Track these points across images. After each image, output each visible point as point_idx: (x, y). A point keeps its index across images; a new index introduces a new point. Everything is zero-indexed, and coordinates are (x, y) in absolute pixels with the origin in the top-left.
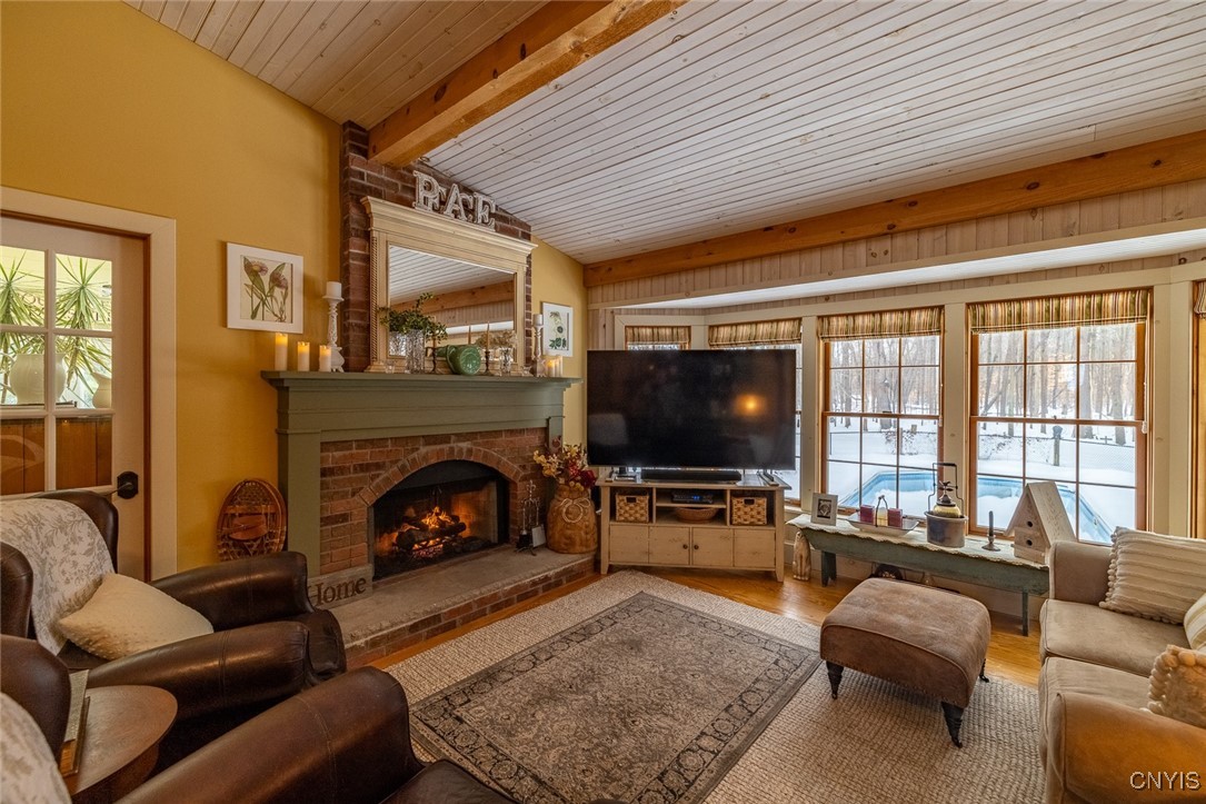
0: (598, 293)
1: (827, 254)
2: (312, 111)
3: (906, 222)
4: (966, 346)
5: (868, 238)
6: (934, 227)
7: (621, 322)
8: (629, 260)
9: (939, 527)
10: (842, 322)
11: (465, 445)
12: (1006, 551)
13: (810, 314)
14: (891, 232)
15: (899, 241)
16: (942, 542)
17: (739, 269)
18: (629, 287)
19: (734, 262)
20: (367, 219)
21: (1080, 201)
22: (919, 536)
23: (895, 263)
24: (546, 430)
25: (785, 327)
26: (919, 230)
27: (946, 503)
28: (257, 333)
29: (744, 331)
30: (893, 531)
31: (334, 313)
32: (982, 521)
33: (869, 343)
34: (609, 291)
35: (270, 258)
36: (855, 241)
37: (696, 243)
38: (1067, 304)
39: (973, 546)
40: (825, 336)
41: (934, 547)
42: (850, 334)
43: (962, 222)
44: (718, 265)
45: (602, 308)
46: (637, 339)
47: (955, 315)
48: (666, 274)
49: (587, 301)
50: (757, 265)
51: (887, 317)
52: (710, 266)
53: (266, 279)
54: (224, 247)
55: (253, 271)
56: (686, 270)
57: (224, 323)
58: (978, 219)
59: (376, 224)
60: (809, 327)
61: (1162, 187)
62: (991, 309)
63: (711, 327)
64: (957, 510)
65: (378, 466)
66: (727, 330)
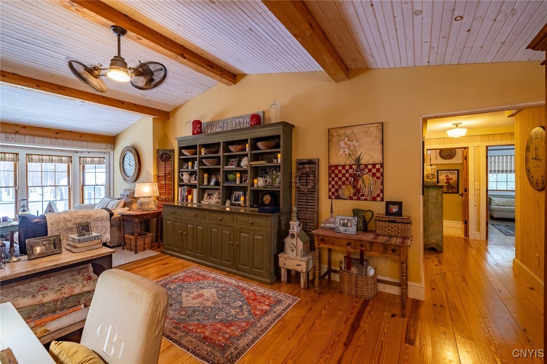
3: (22, 132)
4: (24, 166)
5: (6, 133)
14: (16, 132)
23: (15, 141)
27: (24, 211)
36: (2, 132)
61: (80, 141)
62: (34, 156)
64: (27, 212)
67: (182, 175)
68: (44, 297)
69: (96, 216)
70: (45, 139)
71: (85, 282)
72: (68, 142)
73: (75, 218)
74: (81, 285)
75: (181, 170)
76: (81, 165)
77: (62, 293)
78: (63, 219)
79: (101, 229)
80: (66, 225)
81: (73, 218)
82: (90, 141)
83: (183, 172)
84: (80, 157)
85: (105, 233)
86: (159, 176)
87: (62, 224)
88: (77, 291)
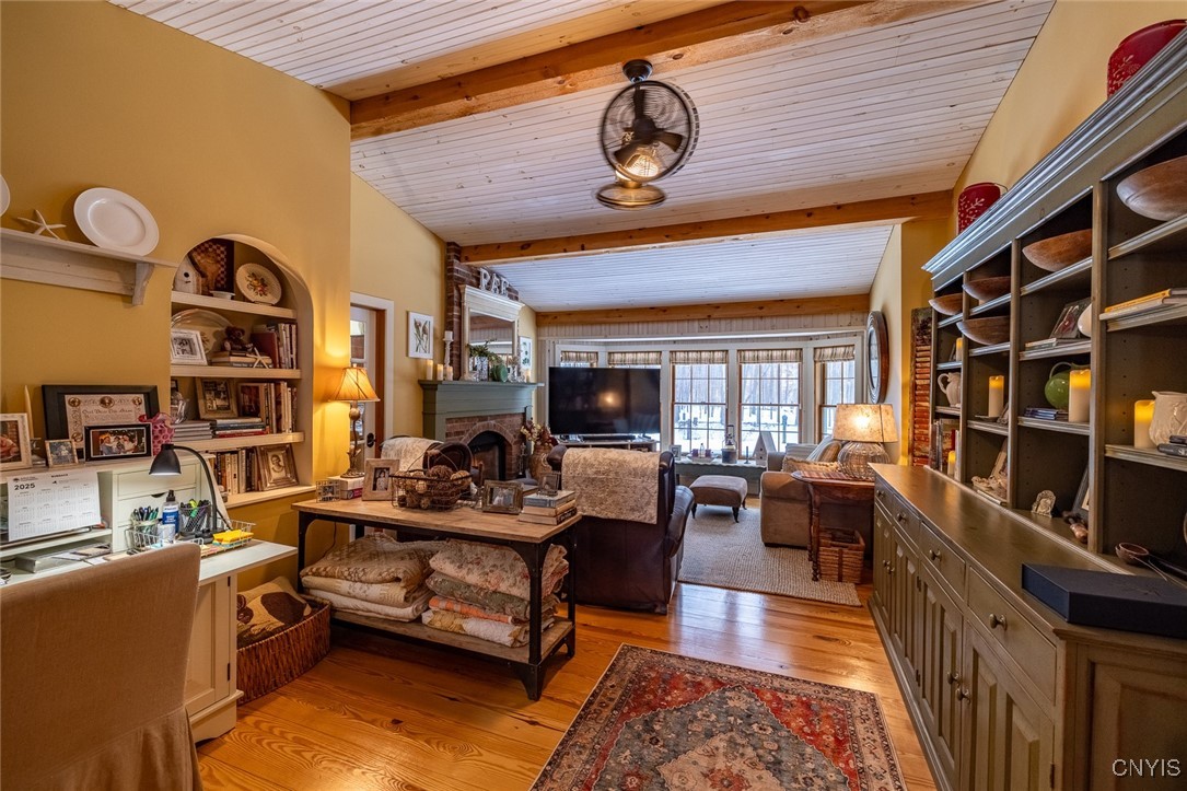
0: (545, 330)
1: (681, 324)
2: (436, 237)
3: (715, 315)
4: (737, 370)
5: (699, 320)
6: (726, 318)
7: (560, 348)
8: (569, 314)
9: (728, 455)
10: (682, 355)
11: (493, 422)
12: (753, 463)
13: (666, 349)
14: (709, 318)
15: (712, 323)
16: (728, 462)
17: (636, 326)
18: (567, 329)
19: (633, 322)
20: (461, 296)
21: (777, 316)
22: (719, 461)
23: (710, 332)
24: (524, 414)
25: (653, 356)
26: (720, 319)
27: (730, 444)
28: (417, 359)
29: (629, 356)
30: (708, 459)
31: (448, 348)
32: (744, 453)
33: (695, 366)
34: (554, 330)
35: (422, 318)
36: (693, 320)
37: (612, 310)
38: (775, 353)
39: (740, 463)
40: (673, 361)
41: (725, 465)
42: (686, 361)
43: (736, 318)
44: (624, 323)
45: (548, 339)
46: (568, 359)
47: (733, 355)
48: (592, 324)
49: (538, 335)
50: (645, 325)
51: (703, 354)
52: (619, 323)
53: (421, 329)
54: (408, 313)
55: (417, 326)
56: (605, 323)
57: (407, 355)
58: (742, 318)
59: (466, 298)
60: (666, 356)
61: (800, 315)
62: (747, 353)
63: (610, 353)
64: (734, 447)
65: (462, 433)
66: (619, 355)
67: (946, 383)
68: (468, 574)
69: (634, 465)
70: (746, 322)
71: (518, 578)
72: (780, 321)
73: (600, 463)
74: (511, 581)
75: (942, 366)
76: (818, 365)
77: (486, 580)
78: (582, 461)
79: (641, 493)
80: (584, 471)
81: (596, 463)
82: (819, 313)
83: (947, 371)
84: (815, 349)
85: (648, 504)
86: (915, 387)
87: (579, 469)
88: (503, 588)
